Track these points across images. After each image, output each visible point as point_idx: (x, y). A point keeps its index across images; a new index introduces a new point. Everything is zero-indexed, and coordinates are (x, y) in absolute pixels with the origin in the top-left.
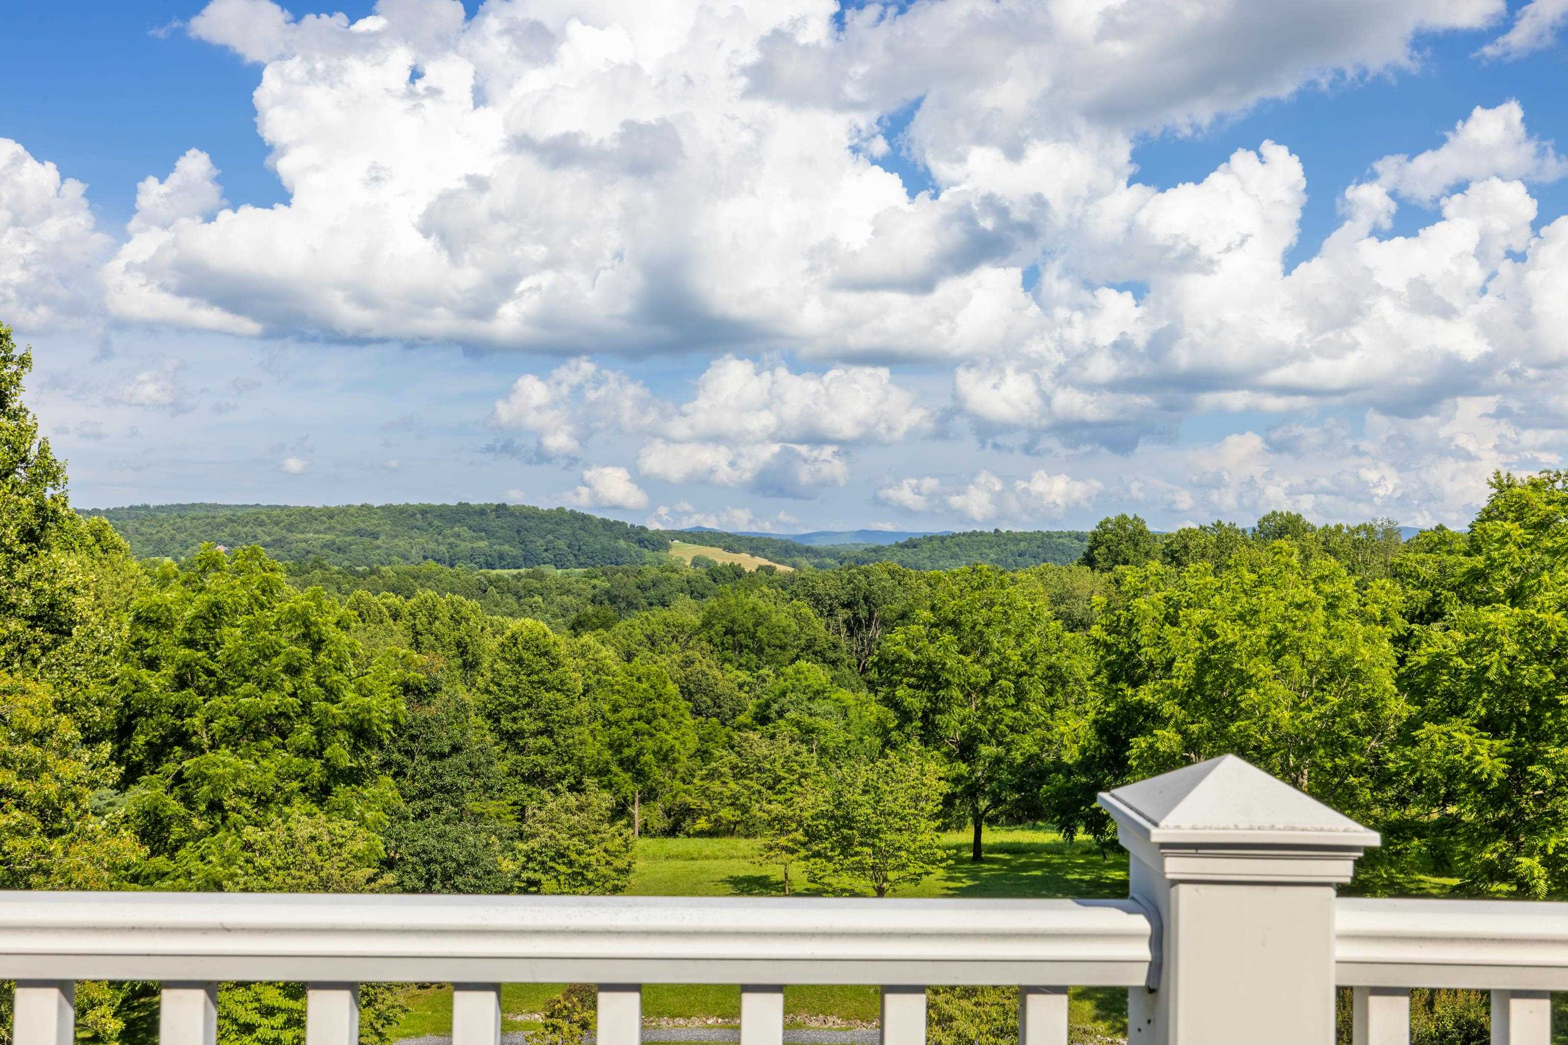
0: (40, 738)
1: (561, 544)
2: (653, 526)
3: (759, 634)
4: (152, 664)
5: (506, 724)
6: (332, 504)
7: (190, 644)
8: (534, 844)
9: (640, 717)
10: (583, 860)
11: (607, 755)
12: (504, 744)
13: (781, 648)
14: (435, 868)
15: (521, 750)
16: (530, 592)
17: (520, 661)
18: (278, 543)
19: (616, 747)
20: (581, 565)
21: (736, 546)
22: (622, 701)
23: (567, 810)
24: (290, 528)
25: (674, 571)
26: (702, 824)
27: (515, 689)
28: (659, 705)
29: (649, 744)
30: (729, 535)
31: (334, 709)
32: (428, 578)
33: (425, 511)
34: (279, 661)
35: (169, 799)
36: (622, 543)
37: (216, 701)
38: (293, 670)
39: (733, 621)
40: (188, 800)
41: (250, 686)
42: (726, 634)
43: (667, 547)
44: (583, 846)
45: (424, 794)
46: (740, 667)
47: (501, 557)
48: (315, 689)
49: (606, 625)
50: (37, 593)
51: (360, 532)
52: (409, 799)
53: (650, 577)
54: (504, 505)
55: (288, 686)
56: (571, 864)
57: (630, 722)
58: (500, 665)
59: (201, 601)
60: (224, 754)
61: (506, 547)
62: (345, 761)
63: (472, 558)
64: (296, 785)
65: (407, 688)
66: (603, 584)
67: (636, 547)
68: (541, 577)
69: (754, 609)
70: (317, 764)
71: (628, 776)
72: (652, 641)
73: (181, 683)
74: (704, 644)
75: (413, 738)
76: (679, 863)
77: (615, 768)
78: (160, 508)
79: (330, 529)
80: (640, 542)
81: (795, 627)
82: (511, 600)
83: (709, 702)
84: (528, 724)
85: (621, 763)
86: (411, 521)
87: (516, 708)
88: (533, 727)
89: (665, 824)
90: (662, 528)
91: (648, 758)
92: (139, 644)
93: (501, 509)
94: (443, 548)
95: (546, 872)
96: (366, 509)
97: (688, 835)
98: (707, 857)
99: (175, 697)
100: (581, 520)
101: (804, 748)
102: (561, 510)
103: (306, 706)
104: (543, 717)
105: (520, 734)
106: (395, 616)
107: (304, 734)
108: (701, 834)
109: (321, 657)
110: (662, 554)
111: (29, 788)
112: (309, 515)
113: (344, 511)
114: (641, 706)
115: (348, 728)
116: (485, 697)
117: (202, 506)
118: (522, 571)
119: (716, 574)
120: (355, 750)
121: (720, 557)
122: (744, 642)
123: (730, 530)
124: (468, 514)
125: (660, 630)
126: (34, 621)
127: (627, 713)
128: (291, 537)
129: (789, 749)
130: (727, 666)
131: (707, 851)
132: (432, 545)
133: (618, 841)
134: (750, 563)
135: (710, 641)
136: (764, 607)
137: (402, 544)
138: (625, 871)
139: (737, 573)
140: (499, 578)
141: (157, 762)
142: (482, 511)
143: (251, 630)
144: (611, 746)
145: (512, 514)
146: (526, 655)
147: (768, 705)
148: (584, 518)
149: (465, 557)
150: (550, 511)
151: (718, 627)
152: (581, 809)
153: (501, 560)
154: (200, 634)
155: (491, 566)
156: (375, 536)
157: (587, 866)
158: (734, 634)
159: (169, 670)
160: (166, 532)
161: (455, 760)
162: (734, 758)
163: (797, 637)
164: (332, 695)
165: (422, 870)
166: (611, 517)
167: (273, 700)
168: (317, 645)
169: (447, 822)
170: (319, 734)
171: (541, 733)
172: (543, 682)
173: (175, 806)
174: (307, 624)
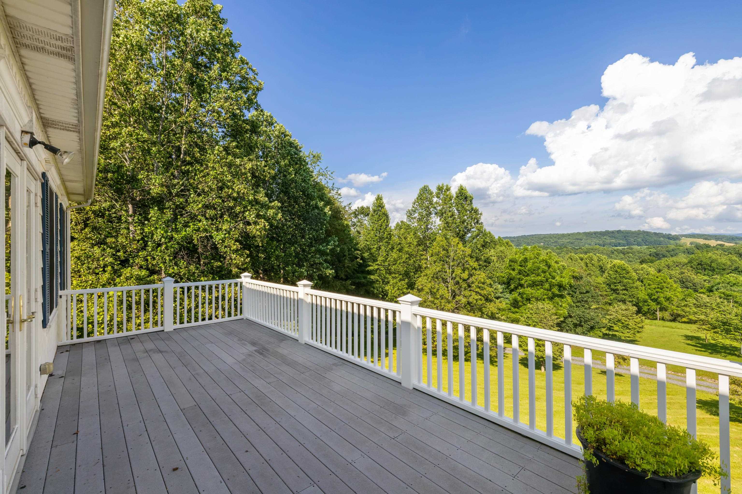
0: (483, 283)
1: (640, 240)
2: (673, 233)
3: (713, 265)
4: (514, 270)
5: (612, 287)
6: (569, 233)
7: (521, 266)
8: (612, 317)
9: (658, 288)
10: (627, 323)
11: (647, 297)
12: (612, 292)
13: (723, 269)
14: (582, 319)
15: (618, 294)
16: (628, 253)
17: (616, 271)
18: (556, 242)
19: (650, 295)
20: (647, 245)
21: (709, 238)
22: (651, 283)
23: (622, 310)
24: (559, 239)
25: (681, 246)
26: (684, 319)
27: (615, 278)
28: (664, 284)
29: (662, 295)
30: (706, 235)
31: (553, 281)
32: (596, 250)
33: (595, 233)
34: (540, 271)
35: (518, 297)
36: (662, 239)
37: (526, 278)
38: (544, 272)
39: (701, 261)
40: (522, 298)
41: (534, 275)
42: (698, 265)
43: (680, 240)
44: (626, 319)
45: (578, 302)
46: (704, 275)
47: (619, 244)
48: (549, 276)
49: (652, 262)
50: (484, 257)
51: (577, 239)
52: (574, 303)
53: (671, 248)
54: (620, 231)
55: (543, 275)
56: (623, 323)
57: (655, 289)
58: (611, 272)
59: (522, 257)
60: (529, 289)
61: (621, 241)
62: (557, 292)
63: (610, 244)
64: (545, 297)
65: (574, 277)
66: (653, 250)
67: (667, 240)
68: (632, 249)
69: (710, 258)
70: (550, 293)
71: (654, 303)
72: (668, 267)
73: (520, 273)
74: (689, 268)
75: (576, 289)
76: (667, 329)
77: (649, 301)
78: (528, 236)
79: (569, 238)
80: (669, 238)
81: (729, 263)
82: (622, 255)
83: (691, 285)
84: (619, 287)
85: (652, 300)
86: (592, 236)
87: (615, 283)
88: (621, 288)
89: (671, 318)
90: (677, 234)
91: (662, 299)
92: (510, 266)
93: (619, 232)
94: (601, 242)
95: (615, 324)
96: (579, 234)
97: (679, 322)
98: (678, 328)
99: (518, 277)
100: (647, 233)
101: (725, 301)
102: (639, 231)
103: (547, 280)
104: (624, 286)
105: (617, 290)
106: (582, 259)
107: (547, 286)
108: (685, 322)
109: (551, 269)
110: (678, 242)
111: (482, 292)
112: (563, 235)
113: (572, 234)
114: (658, 285)
115: (557, 285)
116: (606, 280)
117: (537, 235)
118: (626, 247)
119: (698, 247)
120: (559, 290)
121: (701, 242)
122: (706, 267)
123: (706, 233)
124: (609, 233)
125: (671, 264)
126: (485, 261)
127: (653, 286)
128: (559, 241)
129: (719, 300)
130: (699, 274)
131: (679, 327)
132: (598, 241)
133: (639, 319)
134: (713, 243)
135: (691, 267)
136: (714, 257)
137: (589, 241)
138: (642, 327)
139: (708, 246)
140: (618, 249)
141: (516, 289)
142: (613, 232)
143: (533, 263)
144: (648, 295)
145: (623, 233)
146: (618, 270)
147: (713, 287)
148: (647, 232)
149: (608, 244)
150: (635, 231)
151: (695, 263)
152: (626, 310)
153: (619, 245)
154: (523, 263)
155: (616, 246)
156: (581, 240)
157: (628, 324)
158: (701, 265)
159: (517, 271)
160: (529, 241)
161: (587, 294)
162: (695, 301)
163: (730, 266)
164: (554, 278)
165: (578, 319)
166: (658, 232)
167: (539, 278)
168: (549, 267)
169: (585, 309)
170: (550, 286)
171: (624, 290)
172: (624, 277)
173: (519, 299)
174: (546, 262)
